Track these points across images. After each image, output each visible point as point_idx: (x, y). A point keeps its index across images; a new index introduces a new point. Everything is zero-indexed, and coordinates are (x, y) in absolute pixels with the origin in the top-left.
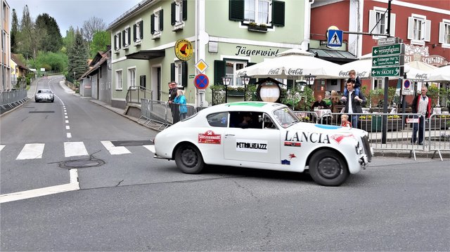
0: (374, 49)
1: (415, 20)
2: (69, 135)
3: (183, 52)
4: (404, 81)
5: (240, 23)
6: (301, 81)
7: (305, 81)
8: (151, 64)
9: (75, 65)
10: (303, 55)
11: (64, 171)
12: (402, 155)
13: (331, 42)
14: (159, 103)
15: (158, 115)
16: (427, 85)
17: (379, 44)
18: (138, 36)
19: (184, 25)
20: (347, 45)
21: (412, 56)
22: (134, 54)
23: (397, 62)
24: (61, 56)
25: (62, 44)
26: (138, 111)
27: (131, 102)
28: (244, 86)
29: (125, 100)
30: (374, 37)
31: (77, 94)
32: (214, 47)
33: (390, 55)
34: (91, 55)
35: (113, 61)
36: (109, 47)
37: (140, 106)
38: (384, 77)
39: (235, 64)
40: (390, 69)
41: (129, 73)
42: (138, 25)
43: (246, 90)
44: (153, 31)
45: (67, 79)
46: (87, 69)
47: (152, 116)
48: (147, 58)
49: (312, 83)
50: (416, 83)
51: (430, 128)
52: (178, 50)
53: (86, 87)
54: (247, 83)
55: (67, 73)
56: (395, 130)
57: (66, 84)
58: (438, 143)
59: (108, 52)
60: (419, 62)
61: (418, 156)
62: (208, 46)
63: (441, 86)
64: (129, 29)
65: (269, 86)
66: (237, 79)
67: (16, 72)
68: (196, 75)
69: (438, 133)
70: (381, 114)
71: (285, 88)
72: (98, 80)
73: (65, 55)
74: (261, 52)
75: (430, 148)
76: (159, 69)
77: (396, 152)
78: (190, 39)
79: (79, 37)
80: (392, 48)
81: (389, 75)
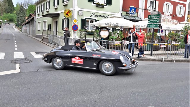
0: (149, 16)
1: (167, 4)
2: (16, 49)
3: (67, 15)
4: (161, 30)
5: (93, 3)
6: (118, 29)
7: (120, 29)
8: (53, 19)
9: (20, 19)
10: (119, 17)
11: (14, 64)
12: (159, 60)
14: (56, 36)
15: (56, 42)
16: (170, 32)
17: (151, 14)
18: (48, 7)
19: (68, 3)
20: (138, 14)
21: (165, 19)
22: (46, 15)
23: (158, 22)
24: (14, 15)
25: (14, 10)
26: (47, 40)
27: (44, 36)
28: (93, 30)
29: (41, 35)
30: (149, 11)
31: (20, 32)
32: (81, 13)
33: (155, 19)
34: (27, 15)
35: (36, 18)
36: (35, 12)
37: (48, 37)
38: (152, 28)
39: (90, 20)
40: (155, 24)
41: (43, 23)
42: (48, 2)
43: (94, 32)
44: (54, 5)
45: (16, 25)
46: (25, 21)
47: (53, 42)
48: (51, 17)
49: (122, 30)
50: (166, 31)
51: (170, 50)
52: (65, 14)
53: (25, 29)
54: (95, 29)
55: (16, 22)
56: (156, 50)
57: (16, 27)
58: (173, 56)
59: (34, 14)
60: (168, 22)
61: (165, 61)
62: (78, 12)
63: (176, 32)
64: (44, 4)
65: (104, 30)
66: (91, 27)
68: (73, 24)
69: (174, 52)
70: (150, 43)
71: (111, 31)
72: (30, 26)
73: (15, 15)
74: (101, 16)
75: (170, 58)
76: (57, 22)
77: (156, 59)
78: (70, 9)
79: (22, 7)
80: (156, 16)
81: (155, 27)
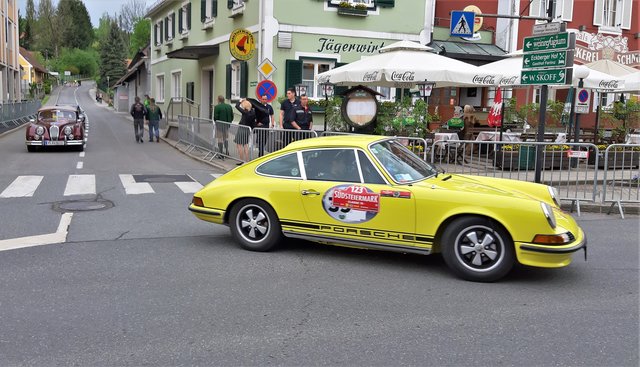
0: (527, 40)
2: (80, 165)
3: (241, 48)
4: (579, 91)
5: (326, 4)
6: (417, 88)
8: (201, 65)
9: (109, 66)
10: (418, 50)
11: (55, 215)
13: (456, 31)
17: (534, 34)
18: (184, 25)
19: (244, 8)
20: (494, 34)
21: (600, 51)
22: (177, 51)
23: (562, 62)
24: (91, 55)
25: (93, 37)
27: (172, 120)
28: (324, 99)
29: (165, 116)
30: (537, 22)
31: (110, 108)
32: (286, 40)
33: (551, 50)
34: (131, 53)
35: (153, 61)
36: (148, 41)
38: (541, 85)
39: (316, 65)
40: (550, 72)
41: (172, 79)
42: (184, 9)
43: (328, 103)
44: (203, 17)
45: (99, 87)
46: (125, 72)
47: (198, 141)
48: (195, 56)
49: (428, 93)
52: (234, 46)
53: (122, 98)
54: (330, 93)
55: (99, 78)
56: (556, 168)
59: (147, 49)
60: (610, 62)
61: (585, 209)
62: (276, 38)
64: (174, 14)
65: (360, 98)
66: (317, 87)
67: (32, 76)
68: (259, 81)
69: (627, 175)
71: (390, 100)
72: (136, 89)
73: (96, 53)
74: (356, 47)
75: (604, 198)
76: (211, 74)
78: (251, 29)
79: (114, 26)
80: (555, 38)
81: (549, 82)
